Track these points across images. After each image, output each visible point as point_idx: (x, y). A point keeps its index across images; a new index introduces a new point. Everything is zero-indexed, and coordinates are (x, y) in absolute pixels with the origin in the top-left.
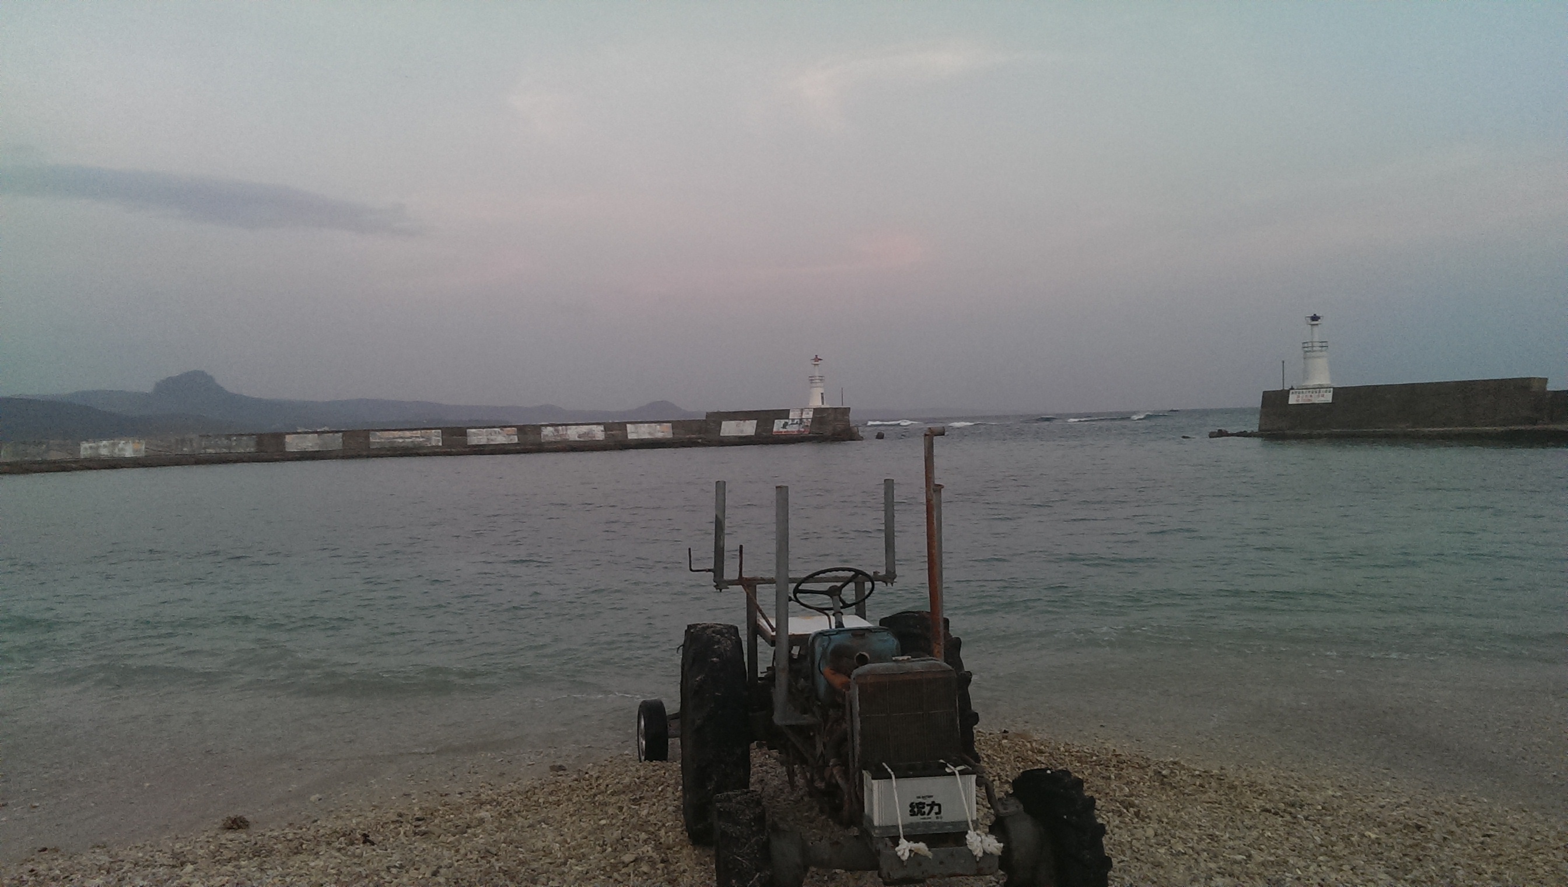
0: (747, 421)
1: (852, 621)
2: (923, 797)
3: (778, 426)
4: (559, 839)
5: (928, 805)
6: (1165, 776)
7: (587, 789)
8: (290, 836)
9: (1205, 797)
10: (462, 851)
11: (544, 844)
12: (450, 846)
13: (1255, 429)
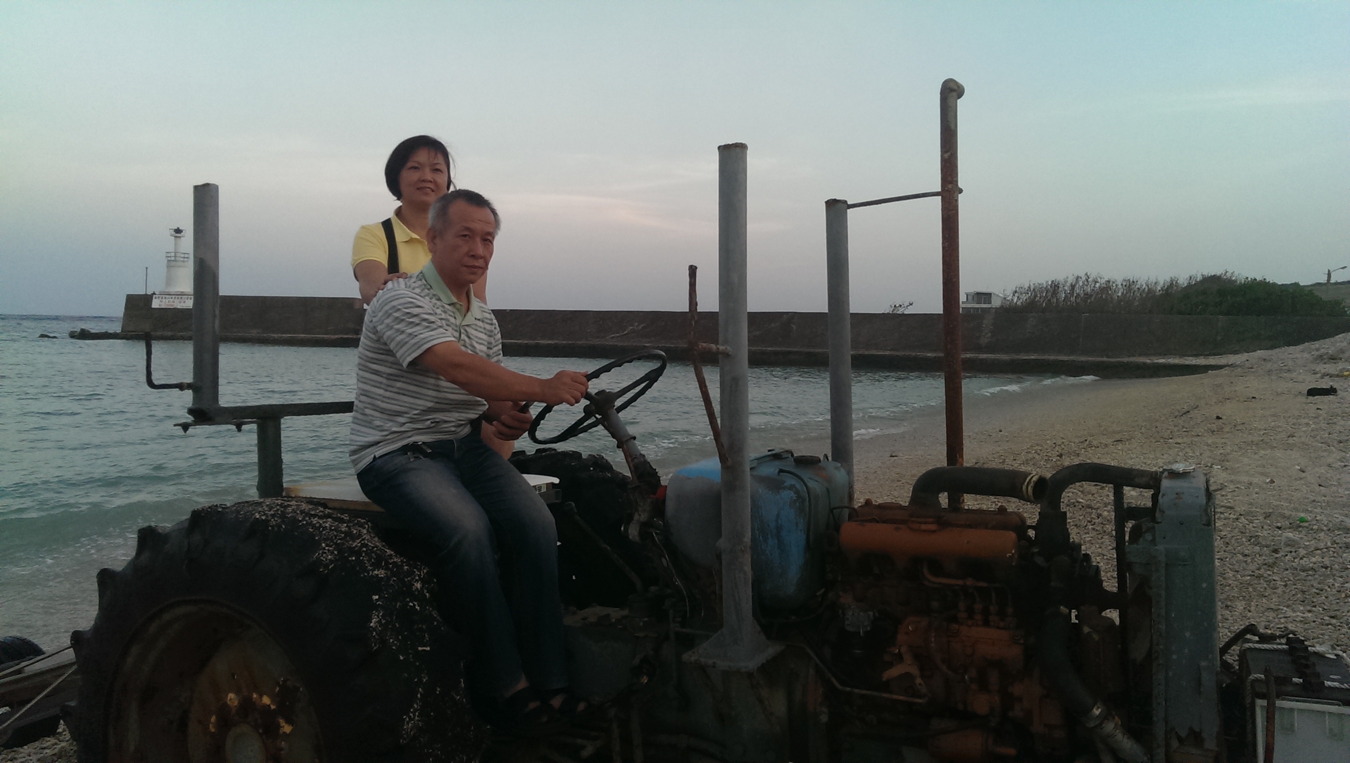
13: (119, 330)
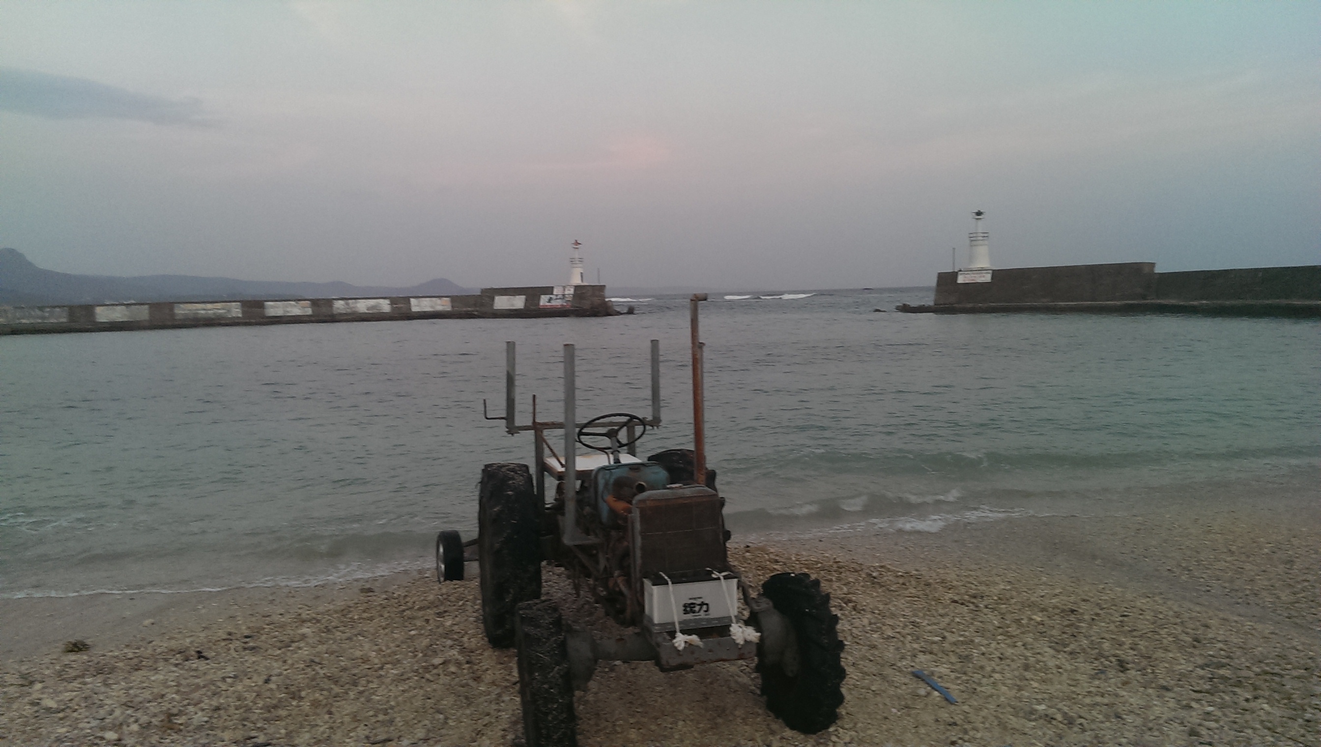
0: (517, 297)
1: (626, 459)
2: (695, 599)
3: (544, 301)
4: (376, 648)
5: (699, 605)
6: (875, 578)
7: (396, 605)
8: (130, 655)
9: (907, 593)
10: (290, 662)
11: (361, 653)
12: (277, 658)
13: (931, 303)
